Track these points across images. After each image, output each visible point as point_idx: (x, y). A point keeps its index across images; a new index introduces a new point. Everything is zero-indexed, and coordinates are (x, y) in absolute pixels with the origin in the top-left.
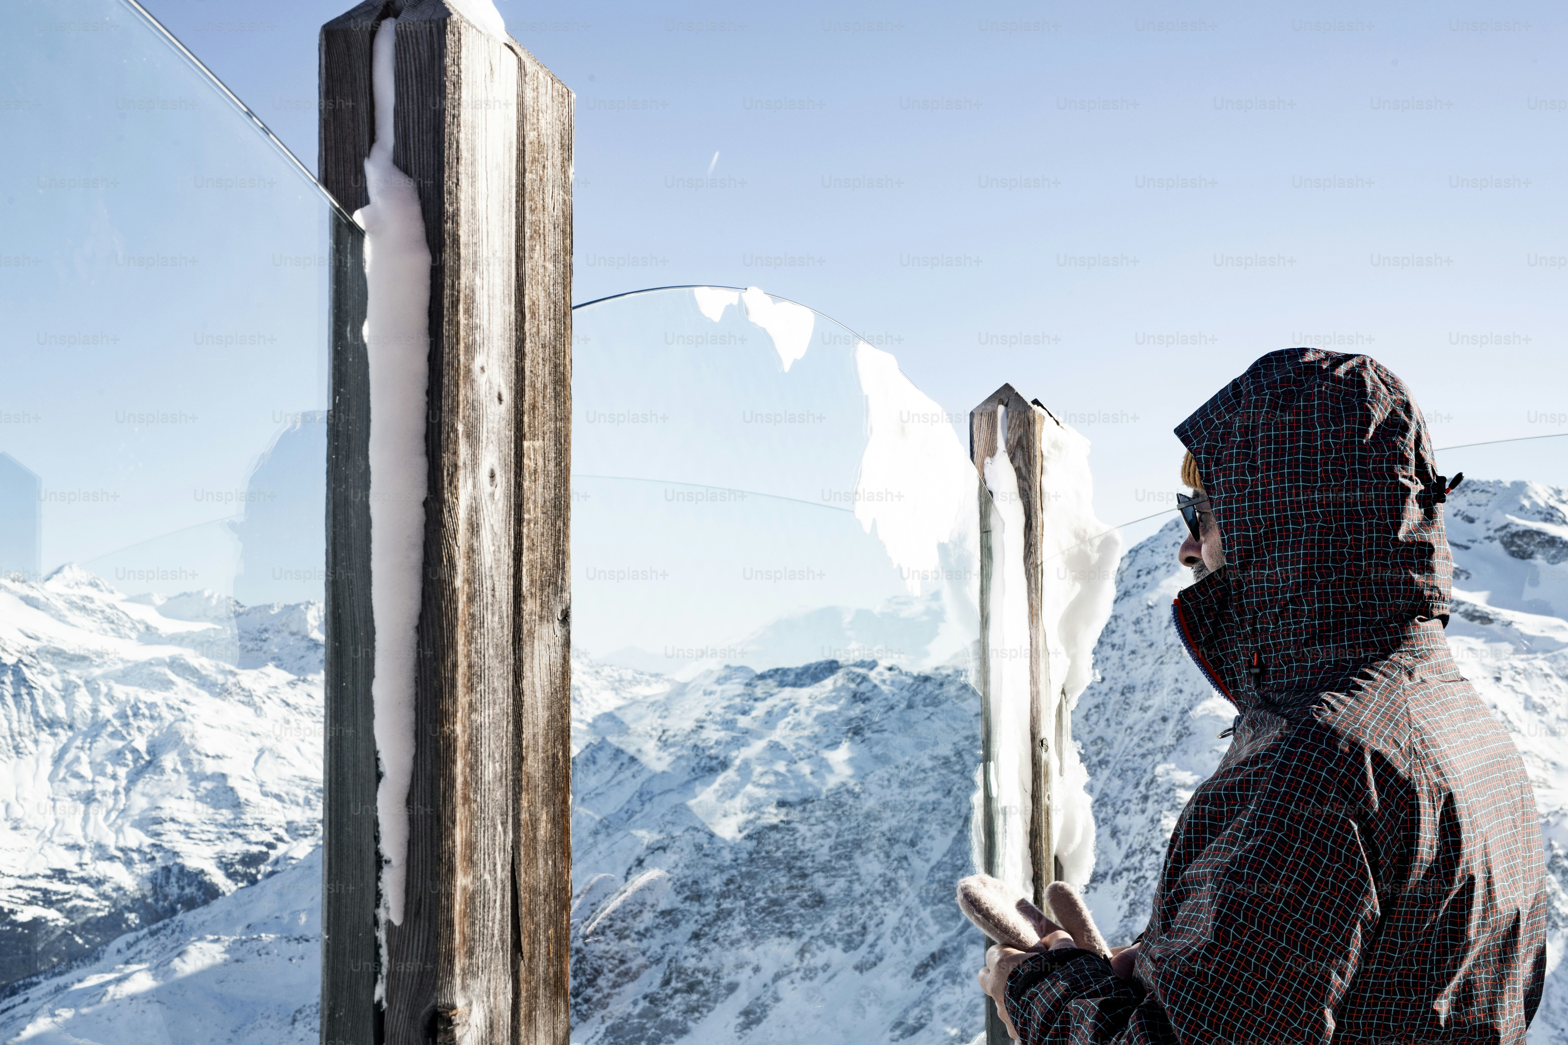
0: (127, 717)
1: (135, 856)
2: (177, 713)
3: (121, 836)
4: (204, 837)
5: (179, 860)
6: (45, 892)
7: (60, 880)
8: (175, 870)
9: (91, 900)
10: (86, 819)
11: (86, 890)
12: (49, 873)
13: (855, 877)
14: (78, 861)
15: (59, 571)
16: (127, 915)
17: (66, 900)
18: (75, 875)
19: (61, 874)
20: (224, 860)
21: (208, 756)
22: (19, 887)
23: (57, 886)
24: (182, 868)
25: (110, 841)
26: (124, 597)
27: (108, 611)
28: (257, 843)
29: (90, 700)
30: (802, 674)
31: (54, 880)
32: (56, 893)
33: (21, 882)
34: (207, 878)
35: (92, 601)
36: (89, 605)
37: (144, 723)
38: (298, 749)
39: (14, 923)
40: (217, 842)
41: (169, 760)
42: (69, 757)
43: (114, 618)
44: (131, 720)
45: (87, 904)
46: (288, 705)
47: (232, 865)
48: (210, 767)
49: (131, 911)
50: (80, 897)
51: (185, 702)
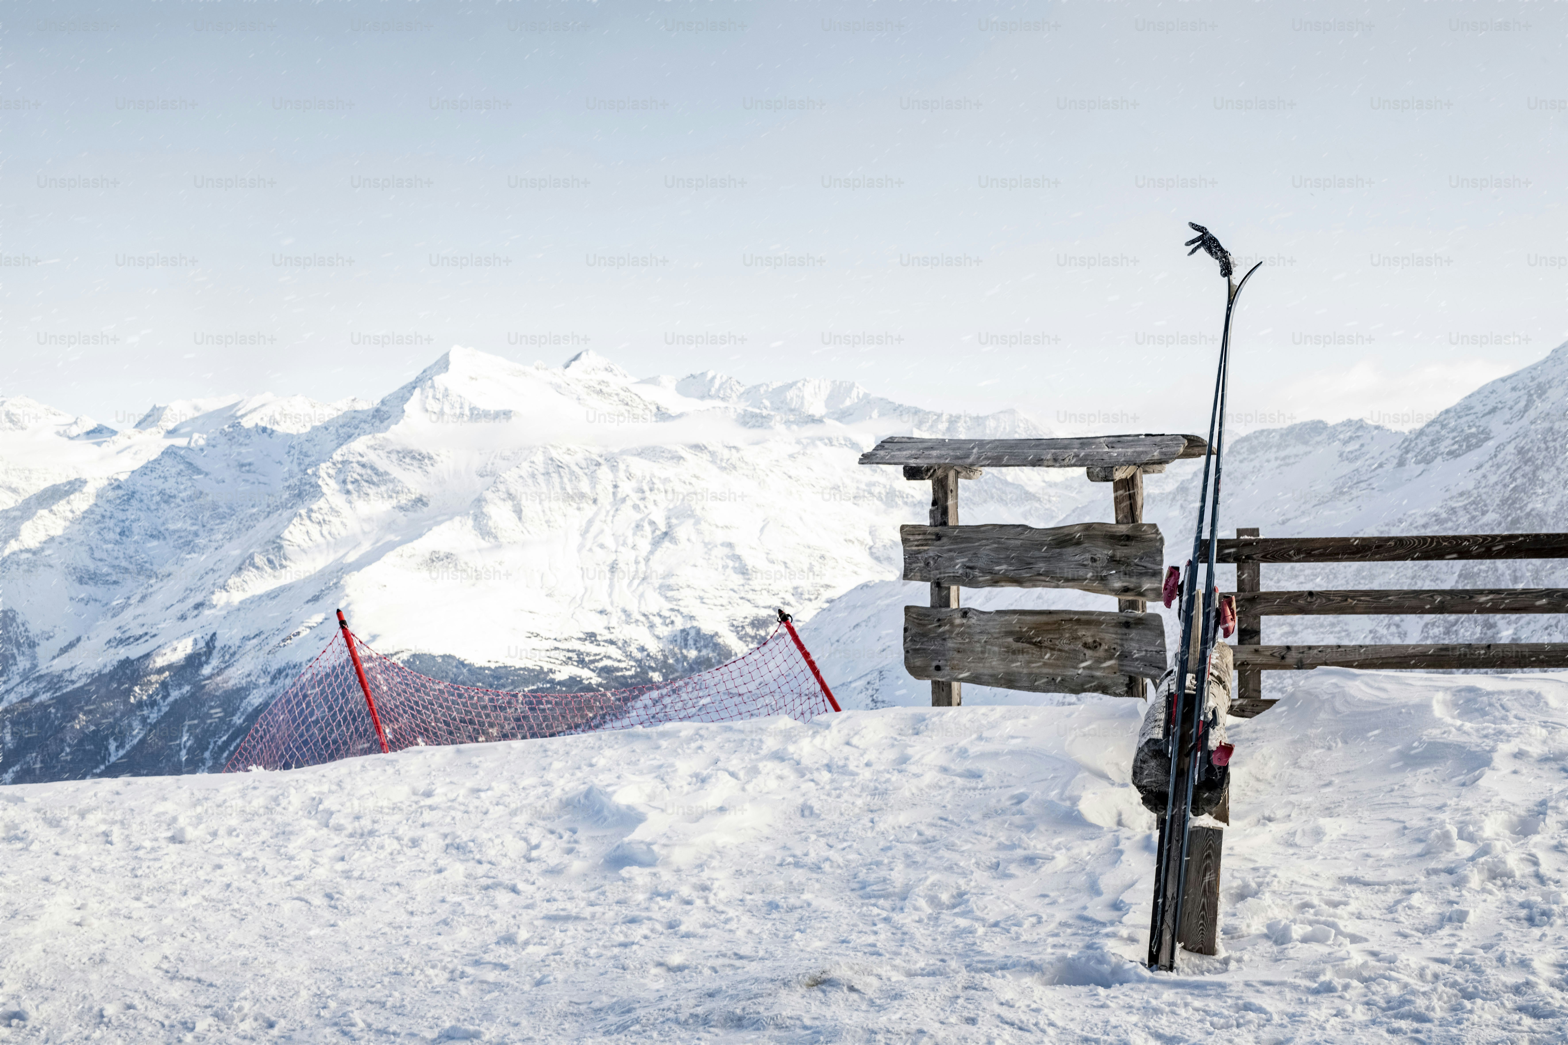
0: (643, 492)
1: (657, 621)
2: (688, 487)
3: (643, 602)
4: (718, 602)
5: (695, 624)
6: (579, 654)
7: (592, 642)
8: (693, 633)
9: (619, 661)
10: (611, 586)
11: (613, 651)
12: (582, 636)
13: (1343, 634)
14: (606, 624)
15: (577, 358)
16: (651, 674)
17: (598, 661)
18: (605, 638)
19: (591, 637)
20: (735, 623)
21: (717, 526)
22: (556, 649)
23: (589, 648)
24: (698, 631)
25: (634, 608)
26: (637, 380)
27: (622, 393)
28: (765, 607)
29: (610, 476)
30: (1287, 435)
31: (587, 643)
32: (588, 654)
33: (558, 645)
34: (720, 641)
35: (607, 384)
36: (605, 390)
37: (660, 497)
38: (801, 519)
39: (552, 681)
40: (729, 607)
41: (683, 531)
42: (594, 530)
43: (628, 400)
44: (648, 493)
45: (616, 664)
46: (790, 477)
47: (743, 627)
48: (720, 536)
49: (654, 670)
50: (609, 657)
51: (695, 476)
